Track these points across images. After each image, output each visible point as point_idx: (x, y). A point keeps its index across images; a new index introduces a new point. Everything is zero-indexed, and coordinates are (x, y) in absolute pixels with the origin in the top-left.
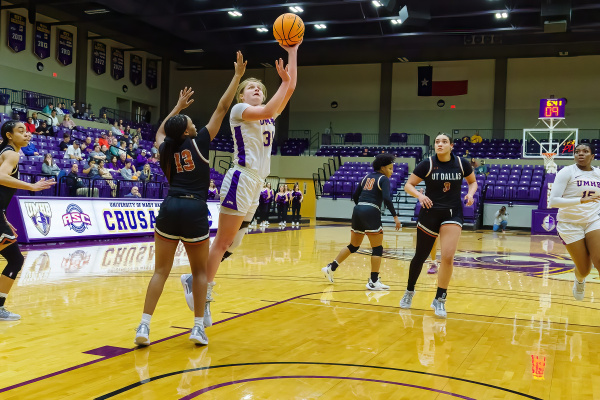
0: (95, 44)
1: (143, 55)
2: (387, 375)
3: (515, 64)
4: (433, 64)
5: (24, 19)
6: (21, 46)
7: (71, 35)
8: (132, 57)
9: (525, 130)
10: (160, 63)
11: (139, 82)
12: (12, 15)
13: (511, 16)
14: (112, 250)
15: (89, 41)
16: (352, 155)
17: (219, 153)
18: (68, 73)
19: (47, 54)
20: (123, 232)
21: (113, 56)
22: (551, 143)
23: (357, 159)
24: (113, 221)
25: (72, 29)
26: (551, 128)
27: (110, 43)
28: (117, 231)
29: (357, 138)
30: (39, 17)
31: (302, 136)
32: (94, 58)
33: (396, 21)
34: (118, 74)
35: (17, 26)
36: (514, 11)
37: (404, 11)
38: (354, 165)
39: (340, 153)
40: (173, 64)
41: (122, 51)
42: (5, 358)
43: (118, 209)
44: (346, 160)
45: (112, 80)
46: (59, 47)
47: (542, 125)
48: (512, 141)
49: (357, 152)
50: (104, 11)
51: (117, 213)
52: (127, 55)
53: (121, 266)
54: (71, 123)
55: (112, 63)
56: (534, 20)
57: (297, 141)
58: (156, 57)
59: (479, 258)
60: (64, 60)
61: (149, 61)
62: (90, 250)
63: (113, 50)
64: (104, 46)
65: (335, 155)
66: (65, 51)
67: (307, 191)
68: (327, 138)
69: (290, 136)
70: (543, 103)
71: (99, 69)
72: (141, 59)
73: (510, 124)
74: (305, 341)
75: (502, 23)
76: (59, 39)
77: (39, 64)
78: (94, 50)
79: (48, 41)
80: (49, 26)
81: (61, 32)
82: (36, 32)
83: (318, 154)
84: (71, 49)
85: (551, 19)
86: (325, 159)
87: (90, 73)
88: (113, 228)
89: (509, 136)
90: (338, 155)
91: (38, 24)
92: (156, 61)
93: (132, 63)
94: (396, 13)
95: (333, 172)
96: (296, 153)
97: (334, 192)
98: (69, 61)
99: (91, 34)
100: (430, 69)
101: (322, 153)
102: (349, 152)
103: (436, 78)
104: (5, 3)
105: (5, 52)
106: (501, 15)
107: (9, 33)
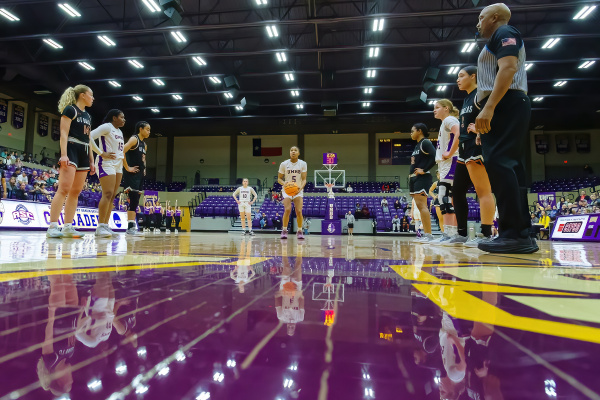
0: (40, 116)
3: (308, 138)
4: (261, 137)
7: (23, 109)
9: (316, 171)
13: (306, 107)
15: (37, 114)
16: (213, 191)
18: (20, 135)
19: (4, 120)
21: (53, 125)
22: (330, 179)
23: (216, 194)
25: (24, 105)
26: (330, 170)
27: (51, 116)
29: (216, 181)
31: (182, 180)
32: (39, 125)
33: (239, 108)
34: (56, 137)
36: (307, 104)
37: (243, 100)
38: (215, 197)
39: (206, 190)
44: (209, 194)
45: (52, 140)
46: (14, 116)
49: (216, 190)
50: (48, 92)
54: (20, 164)
55: (53, 129)
56: (318, 109)
57: (178, 184)
60: (17, 125)
63: (54, 121)
64: (47, 118)
65: (203, 191)
66: (18, 119)
67: (185, 214)
69: (174, 180)
70: (325, 156)
71: (43, 133)
75: (301, 111)
76: (14, 111)
78: (39, 120)
79: (6, 111)
80: (6, 101)
81: (15, 106)
83: (192, 191)
84: (23, 118)
85: (328, 108)
86: (196, 193)
87: (36, 135)
94: (239, 103)
95: (201, 201)
96: (178, 190)
97: (202, 213)
98: (21, 126)
99: (37, 109)
100: (260, 140)
101: (195, 190)
102: (211, 190)
103: (263, 145)
106: (299, 106)
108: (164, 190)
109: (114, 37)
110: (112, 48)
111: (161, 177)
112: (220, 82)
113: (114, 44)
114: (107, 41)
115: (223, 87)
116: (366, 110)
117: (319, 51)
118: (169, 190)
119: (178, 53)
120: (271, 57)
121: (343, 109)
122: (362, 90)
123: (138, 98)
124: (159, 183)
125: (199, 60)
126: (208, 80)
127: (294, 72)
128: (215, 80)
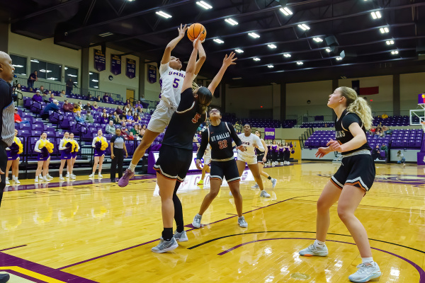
3: (403, 77)
4: (359, 79)
5: (155, 68)
6: (154, 80)
9: (411, 111)
12: (150, 66)
13: (400, 52)
16: (319, 127)
22: (424, 117)
23: (321, 129)
26: (424, 109)
29: (321, 118)
31: (293, 118)
33: (339, 59)
35: (152, 71)
36: (402, 50)
37: (343, 53)
38: (320, 132)
39: (313, 126)
40: (227, 85)
44: (316, 129)
47: (420, 108)
48: (404, 117)
49: (322, 125)
56: (413, 54)
57: (290, 121)
59: (389, 178)
65: (310, 127)
68: (306, 119)
69: (287, 118)
70: (420, 96)
73: (402, 108)
75: (395, 56)
83: (302, 127)
85: (422, 52)
86: (305, 129)
89: (402, 114)
90: (312, 127)
94: (338, 55)
95: (309, 136)
96: (290, 127)
97: (310, 146)
100: (358, 82)
101: (303, 126)
102: (317, 126)
103: (362, 86)
104: (146, 61)
105: (147, 83)
106: (395, 52)
107: (149, 74)
108: (279, 127)
109: (235, 18)
110: (235, 26)
111: (277, 115)
112: (322, 40)
113: (237, 23)
114: (231, 22)
115: (324, 44)
117: (413, 6)
118: (284, 127)
119: (286, 24)
120: (368, 15)
123: (257, 59)
124: (276, 121)
125: (304, 27)
126: (311, 41)
127: (388, 25)
128: (318, 39)
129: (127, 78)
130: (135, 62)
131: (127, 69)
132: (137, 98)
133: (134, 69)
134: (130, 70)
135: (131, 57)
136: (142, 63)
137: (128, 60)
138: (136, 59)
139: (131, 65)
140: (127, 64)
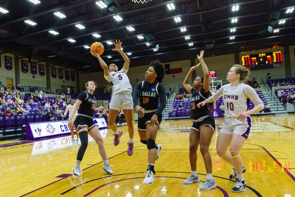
0: (52, 68)
1: (69, 70)
2: (165, 174)
4: (169, 63)
5: (27, 62)
6: (27, 71)
7: (44, 65)
8: (66, 71)
10: (75, 72)
11: (69, 79)
12: (22, 61)
13: (194, 44)
14: (64, 139)
15: (50, 67)
17: (99, 101)
18: (44, 78)
19: (36, 73)
20: (68, 132)
21: (59, 71)
22: (213, 86)
24: (63, 128)
25: (44, 63)
26: (212, 81)
27: (57, 67)
28: (65, 132)
30: (32, 60)
32: (52, 72)
33: (155, 50)
34: (61, 77)
35: (25, 64)
36: (195, 42)
37: (157, 46)
40: (80, 72)
41: (62, 69)
42: (27, 182)
43: (65, 124)
45: (59, 79)
46: (40, 70)
50: (54, 56)
51: (64, 126)
52: (64, 70)
53: (68, 144)
54: (46, 96)
55: (59, 73)
58: (74, 70)
60: (42, 74)
61: (71, 72)
62: (56, 140)
63: (59, 69)
64: (55, 68)
66: (42, 71)
71: (54, 76)
72: (69, 71)
74: (135, 165)
75: (191, 47)
76: (40, 67)
77: (34, 77)
78: (52, 70)
79: (36, 68)
80: (36, 63)
81: (40, 65)
82: (31, 66)
84: (44, 70)
85: (208, 44)
87: (51, 78)
88: (64, 131)
91: (32, 63)
92: (74, 71)
93: (65, 73)
94: (155, 47)
98: (44, 75)
99: (50, 64)
100: (169, 65)
103: (171, 68)
104: (20, 57)
105: (21, 73)
106: (191, 44)
107: (22, 67)
109: (83, 24)
110: (83, 30)
112: (143, 38)
113: (84, 28)
114: (80, 26)
115: (145, 40)
116: (232, 41)
117: (200, 13)
119: (118, 27)
120: (172, 20)
121: (217, 43)
122: (229, 30)
125: (130, 29)
126: (136, 38)
127: (186, 26)
128: (140, 37)
129: (6, 70)
130: (11, 58)
131: (6, 63)
132: (14, 85)
133: (11, 63)
134: (8, 64)
135: (8, 54)
136: (17, 59)
137: (6, 57)
138: (12, 56)
139: (8, 60)
140: (6, 60)
